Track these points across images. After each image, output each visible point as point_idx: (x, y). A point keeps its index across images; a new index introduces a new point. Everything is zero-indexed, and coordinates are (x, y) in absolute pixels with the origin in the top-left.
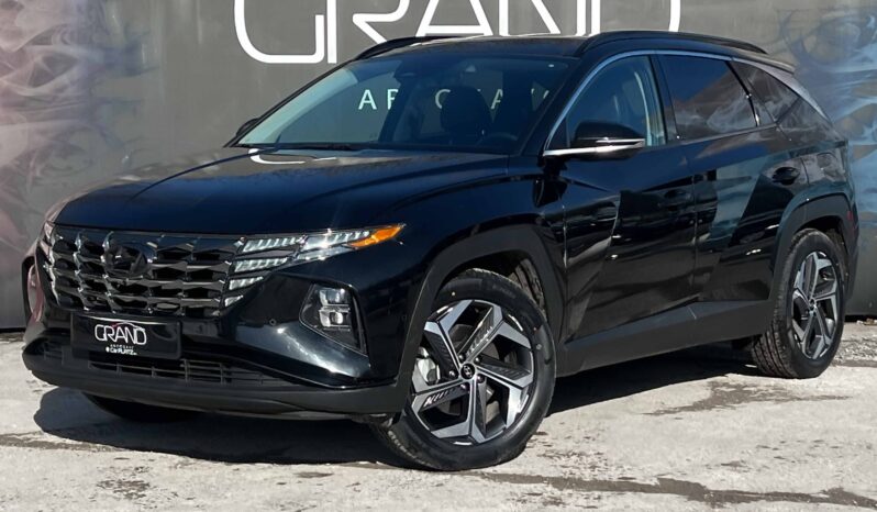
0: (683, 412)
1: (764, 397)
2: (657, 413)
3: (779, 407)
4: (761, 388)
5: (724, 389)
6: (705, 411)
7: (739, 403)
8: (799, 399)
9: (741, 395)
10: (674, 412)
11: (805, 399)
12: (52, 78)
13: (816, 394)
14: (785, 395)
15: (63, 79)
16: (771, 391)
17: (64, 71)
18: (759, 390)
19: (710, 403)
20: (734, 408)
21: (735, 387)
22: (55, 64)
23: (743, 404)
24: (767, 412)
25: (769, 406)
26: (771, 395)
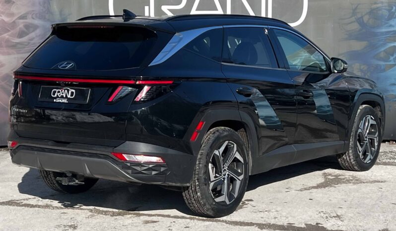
0: (313, 189)
1: (348, 181)
2: (301, 190)
3: (355, 186)
4: (346, 177)
5: (330, 177)
6: (323, 189)
7: (337, 184)
8: (364, 183)
9: (337, 181)
10: (309, 189)
11: (367, 182)
12: (28, 34)
13: (371, 180)
14: (357, 180)
15: (32, 35)
16: (351, 178)
17: (33, 31)
18: (345, 178)
19: (324, 184)
20: (335, 187)
21: (335, 176)
22: (29, 28)
23: (339, 185)
24: (350, 189)
25: (351, 186)
26: (351, 180)
